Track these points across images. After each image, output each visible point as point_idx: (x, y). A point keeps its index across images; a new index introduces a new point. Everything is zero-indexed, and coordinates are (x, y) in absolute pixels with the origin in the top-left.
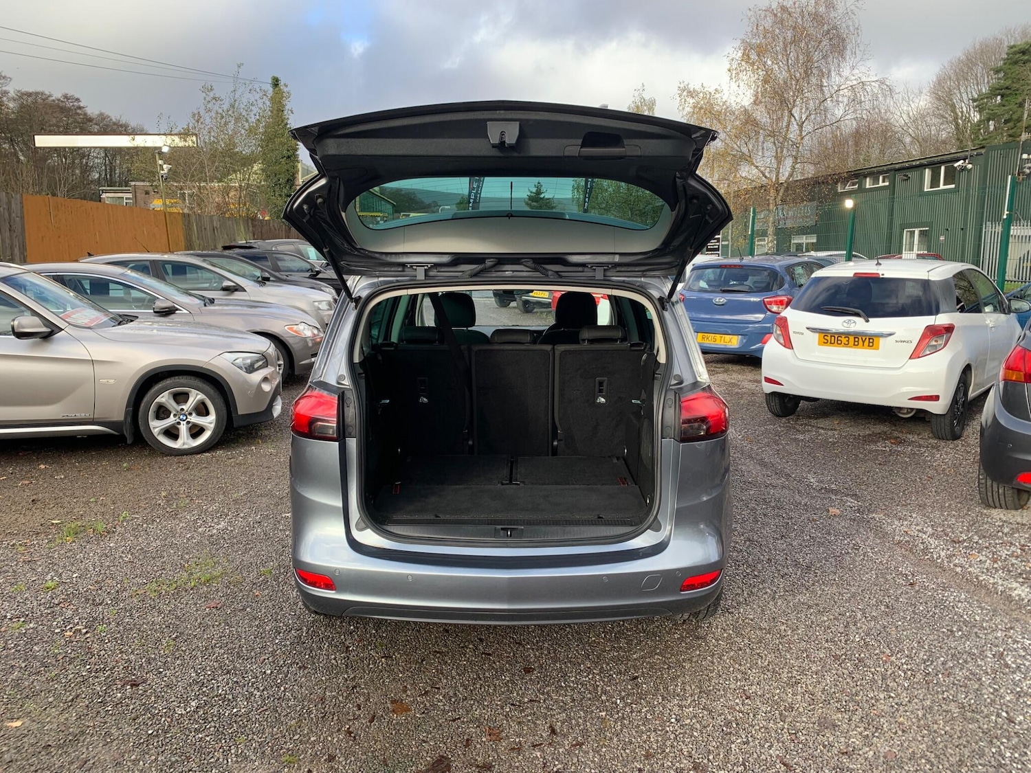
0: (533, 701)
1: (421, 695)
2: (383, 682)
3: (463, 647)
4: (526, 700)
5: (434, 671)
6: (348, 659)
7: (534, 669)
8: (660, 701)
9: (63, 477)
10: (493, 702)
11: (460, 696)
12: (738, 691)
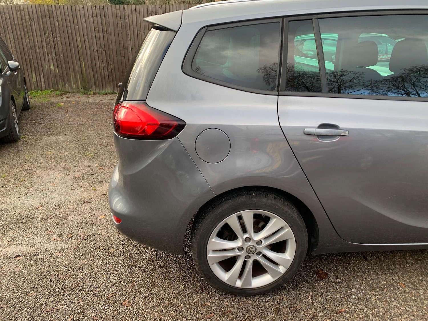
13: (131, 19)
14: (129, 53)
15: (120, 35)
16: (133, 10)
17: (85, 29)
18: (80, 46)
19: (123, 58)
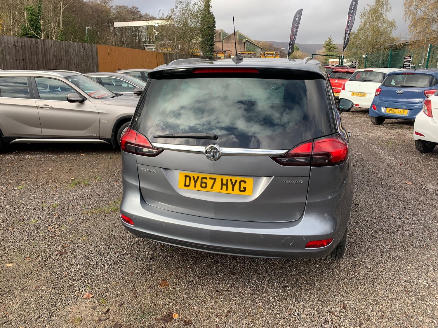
0: (229, 291)
1: (177, 279)
2: (164, 269)
3: (208, 256)
4: (225, 289)
5: (189, 267)
6: (153, 255)
7: (236, 273)
8: (294, 302)
9: (86, 160)
10: (208, 288)
11: (194, 282)
12: (340, 303)
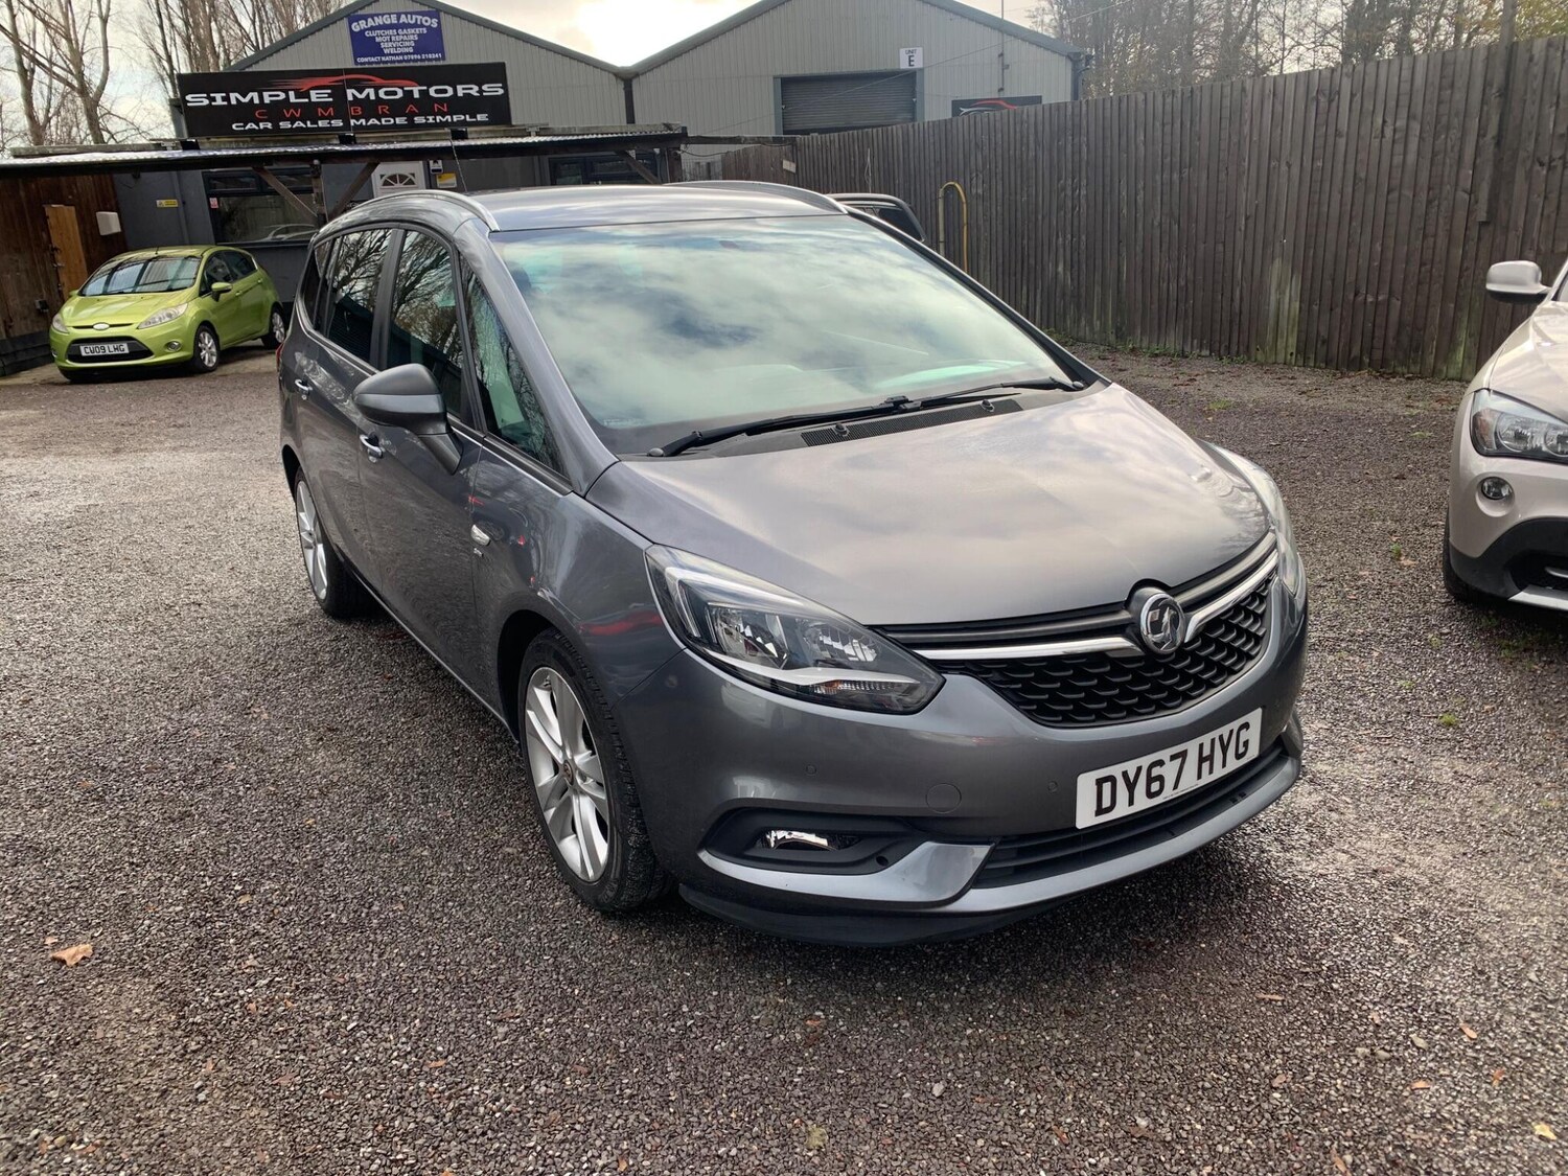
13: (1256, 122)
14: (1238, 233)
15: (1223, 176)
16: (1267, 92)
17: (1141, 164)
18: (1125, 211)
19: (1220, 248)
